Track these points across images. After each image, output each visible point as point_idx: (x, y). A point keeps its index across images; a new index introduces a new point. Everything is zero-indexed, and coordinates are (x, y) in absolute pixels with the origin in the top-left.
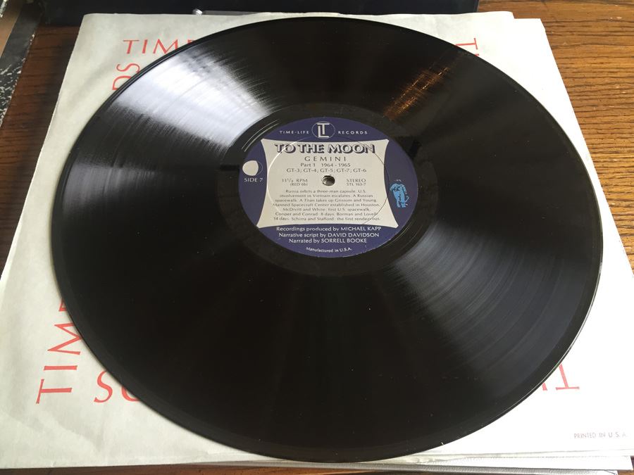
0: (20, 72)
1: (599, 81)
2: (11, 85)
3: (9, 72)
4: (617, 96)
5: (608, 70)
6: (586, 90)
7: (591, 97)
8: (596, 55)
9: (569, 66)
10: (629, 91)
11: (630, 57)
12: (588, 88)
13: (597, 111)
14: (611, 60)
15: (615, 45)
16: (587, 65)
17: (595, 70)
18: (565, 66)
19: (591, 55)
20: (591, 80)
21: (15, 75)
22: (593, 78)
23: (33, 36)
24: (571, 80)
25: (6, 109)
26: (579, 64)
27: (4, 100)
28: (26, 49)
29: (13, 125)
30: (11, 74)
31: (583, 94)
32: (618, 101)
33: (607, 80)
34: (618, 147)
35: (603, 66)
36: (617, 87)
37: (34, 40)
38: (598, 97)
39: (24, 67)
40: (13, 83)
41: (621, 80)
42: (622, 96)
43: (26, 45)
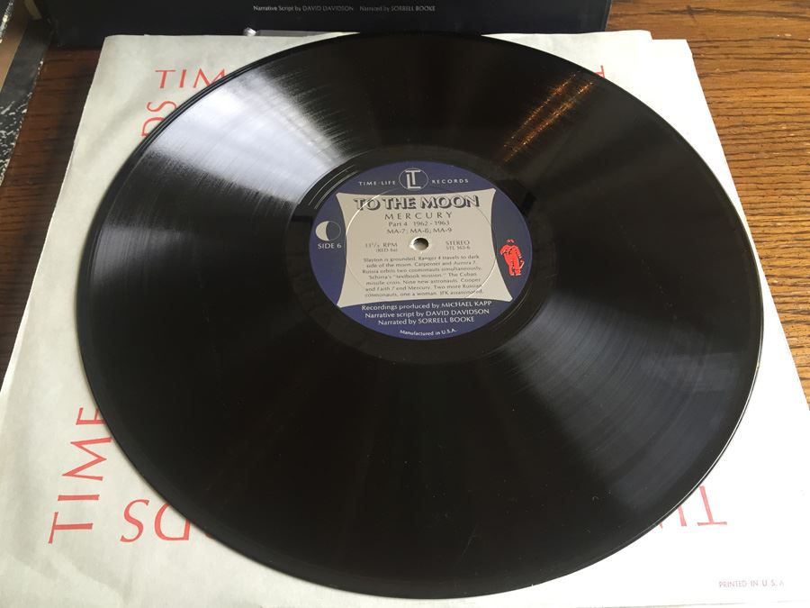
0: (25, 111)
1: (761, 119)
2: (14, 128)
3: (11, 110)
4: (784, 140)
5: (771, 105)
6: (744, 131)
7: (750, 141)
8: (758, 85)
9: (722, 99)
10: (798, 133)
11: (800, 87)
12: (746, 130)
13: (757, 159)
14: (776, 91)
15: (782, 71)
16: (746, 99)
17: (755, 105)
18: (718, 100)
19: (750, 85)
20: (750, 119)
21: (19, 114)
22: (754, 115)
23: (42, 63)
24: (725, 118)
25: (8, 160)
26: (735, 97)
27: (5, 148)
28: (33, 81)
29: (16, 180)
30: (14, 113)
31: (739, 137)
32: (785, 146)
33: (771, 119)
34: (784, 207)
35: (766, 99)
36: (784, 128)
37: (42, 69)
38: (758, 141)
39: (29, 103)
40: (17, 126)
41: (788, 118)
42: (789, 139)
43: (32, 75)
